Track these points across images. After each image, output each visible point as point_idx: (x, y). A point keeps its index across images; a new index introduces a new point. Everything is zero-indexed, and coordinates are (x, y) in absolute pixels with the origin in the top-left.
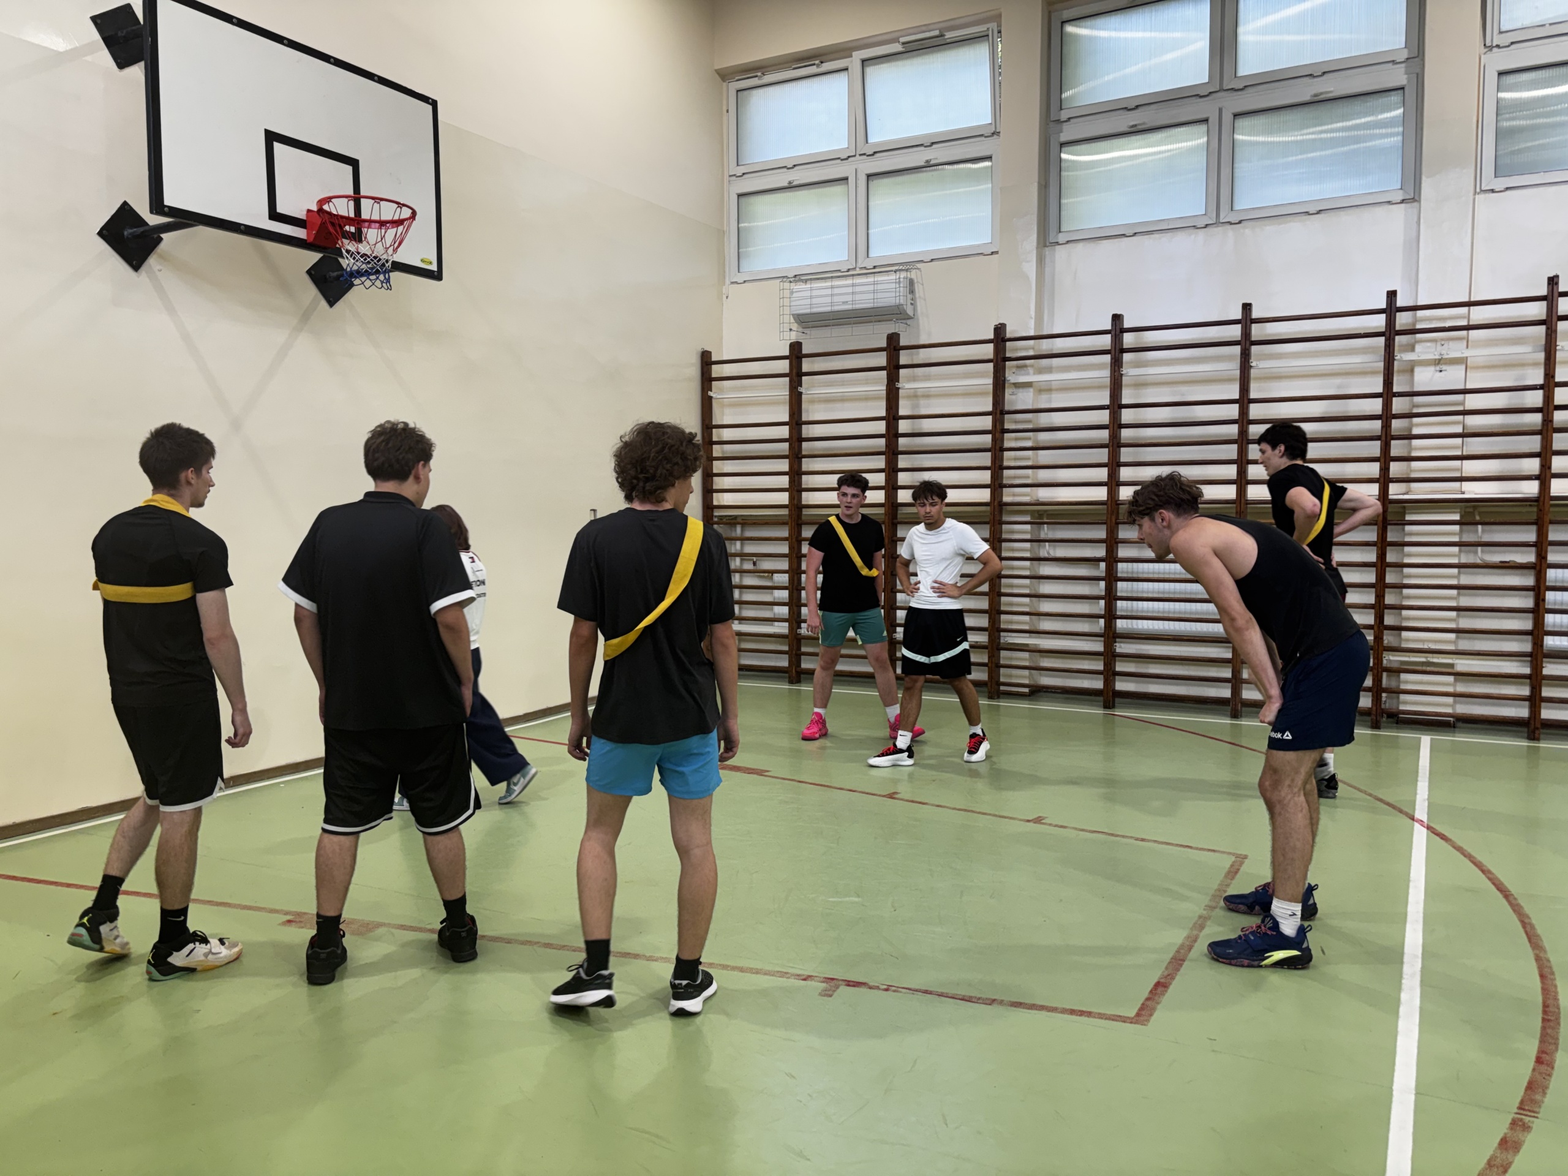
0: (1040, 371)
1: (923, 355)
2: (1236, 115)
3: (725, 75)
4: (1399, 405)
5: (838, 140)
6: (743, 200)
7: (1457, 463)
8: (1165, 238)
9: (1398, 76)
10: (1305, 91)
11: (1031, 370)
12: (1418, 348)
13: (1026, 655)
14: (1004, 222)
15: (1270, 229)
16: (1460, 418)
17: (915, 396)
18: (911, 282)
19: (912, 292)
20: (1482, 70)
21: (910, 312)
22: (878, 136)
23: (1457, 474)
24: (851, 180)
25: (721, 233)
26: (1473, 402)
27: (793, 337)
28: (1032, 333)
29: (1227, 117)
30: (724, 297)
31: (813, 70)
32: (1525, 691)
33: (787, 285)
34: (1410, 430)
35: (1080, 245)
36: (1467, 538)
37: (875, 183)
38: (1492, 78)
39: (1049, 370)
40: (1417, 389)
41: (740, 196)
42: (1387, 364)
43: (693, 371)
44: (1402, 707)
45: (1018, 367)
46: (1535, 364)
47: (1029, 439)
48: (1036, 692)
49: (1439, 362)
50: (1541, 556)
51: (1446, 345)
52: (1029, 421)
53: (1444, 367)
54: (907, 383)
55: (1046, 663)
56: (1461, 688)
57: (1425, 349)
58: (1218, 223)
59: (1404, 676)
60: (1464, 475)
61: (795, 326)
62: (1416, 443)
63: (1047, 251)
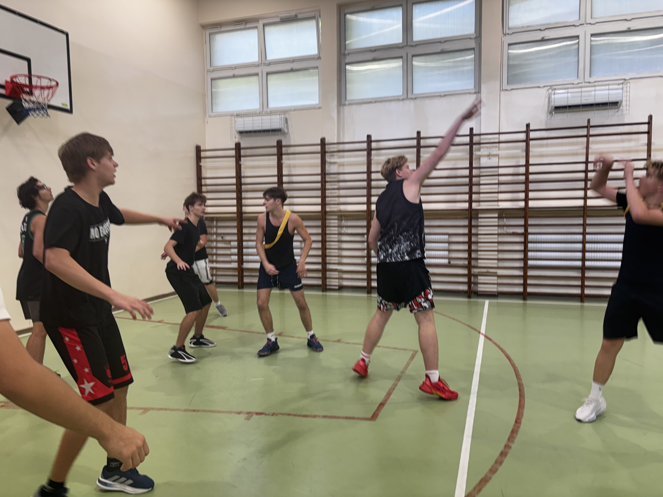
0: (340, 157)
1: (292, 150)
2: (413, 56)
3: (204, 27)
4: (475, 172)
5: (254, 58)
6: (213, 82)
7: (496, 195)
8: (387, 104)
9: (472, 44)
10: (439, 48)
11: (336, 157)
12: (482, 150)
13: (337, 273)
14: (323, 95)
15: (427, 101)
16: (497, 177)
17: (289, 166)
18: (286, 119)
19: (287, 122)
20: (502, 43)
21: (286, 131)
22: (271, 57)
23: (496, 199)
24: (260, 75)
25: (204, 96)
26: (502, 171)
27: (237, 140)
28: (336, 141)
29: (410, 57)
30: (206, 123)
31: (243, 27)
32: (522, 282)
33: (233, 118)
34: (480, 182)
35: (354, 106)
36: (501, 223)
37: (270, 77)
38: (506, 46)
39: (343, 157)
40: (482, 165)
41: (212, 80)
42: (470, 156)
43: (193, 154)
44: (479, 289)
45: (331, 156)
46: (522, 157)
47: (336, 185)
48: (341, 288)
49: (489, 156)
50: (526, 230)
51: (491, 149)
52: (336, 178)
53: (491, 157)
54: (286, 161)
55: (345, 276)
56: (500, 281)
57: (484, 151)
58: (407, 98)
59: (479, 277)
60: (499, 199)
61: (237, 136)
62: (482, 187)
63: (341, 108)
